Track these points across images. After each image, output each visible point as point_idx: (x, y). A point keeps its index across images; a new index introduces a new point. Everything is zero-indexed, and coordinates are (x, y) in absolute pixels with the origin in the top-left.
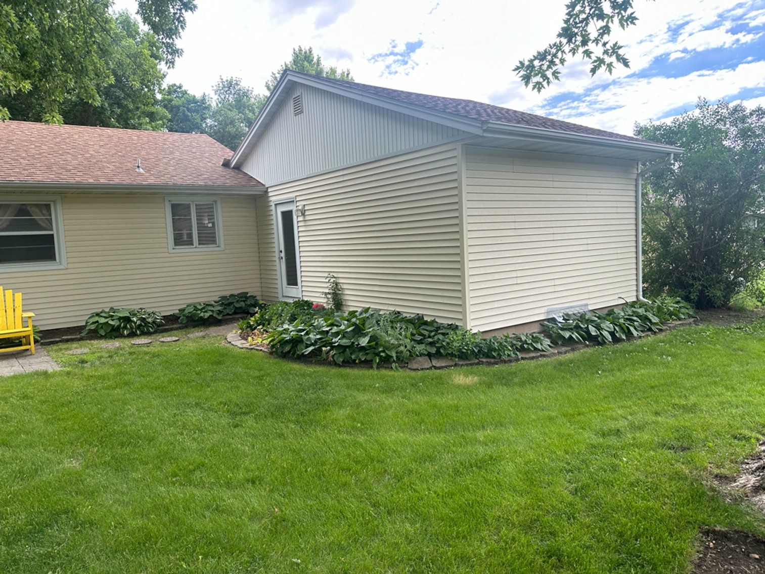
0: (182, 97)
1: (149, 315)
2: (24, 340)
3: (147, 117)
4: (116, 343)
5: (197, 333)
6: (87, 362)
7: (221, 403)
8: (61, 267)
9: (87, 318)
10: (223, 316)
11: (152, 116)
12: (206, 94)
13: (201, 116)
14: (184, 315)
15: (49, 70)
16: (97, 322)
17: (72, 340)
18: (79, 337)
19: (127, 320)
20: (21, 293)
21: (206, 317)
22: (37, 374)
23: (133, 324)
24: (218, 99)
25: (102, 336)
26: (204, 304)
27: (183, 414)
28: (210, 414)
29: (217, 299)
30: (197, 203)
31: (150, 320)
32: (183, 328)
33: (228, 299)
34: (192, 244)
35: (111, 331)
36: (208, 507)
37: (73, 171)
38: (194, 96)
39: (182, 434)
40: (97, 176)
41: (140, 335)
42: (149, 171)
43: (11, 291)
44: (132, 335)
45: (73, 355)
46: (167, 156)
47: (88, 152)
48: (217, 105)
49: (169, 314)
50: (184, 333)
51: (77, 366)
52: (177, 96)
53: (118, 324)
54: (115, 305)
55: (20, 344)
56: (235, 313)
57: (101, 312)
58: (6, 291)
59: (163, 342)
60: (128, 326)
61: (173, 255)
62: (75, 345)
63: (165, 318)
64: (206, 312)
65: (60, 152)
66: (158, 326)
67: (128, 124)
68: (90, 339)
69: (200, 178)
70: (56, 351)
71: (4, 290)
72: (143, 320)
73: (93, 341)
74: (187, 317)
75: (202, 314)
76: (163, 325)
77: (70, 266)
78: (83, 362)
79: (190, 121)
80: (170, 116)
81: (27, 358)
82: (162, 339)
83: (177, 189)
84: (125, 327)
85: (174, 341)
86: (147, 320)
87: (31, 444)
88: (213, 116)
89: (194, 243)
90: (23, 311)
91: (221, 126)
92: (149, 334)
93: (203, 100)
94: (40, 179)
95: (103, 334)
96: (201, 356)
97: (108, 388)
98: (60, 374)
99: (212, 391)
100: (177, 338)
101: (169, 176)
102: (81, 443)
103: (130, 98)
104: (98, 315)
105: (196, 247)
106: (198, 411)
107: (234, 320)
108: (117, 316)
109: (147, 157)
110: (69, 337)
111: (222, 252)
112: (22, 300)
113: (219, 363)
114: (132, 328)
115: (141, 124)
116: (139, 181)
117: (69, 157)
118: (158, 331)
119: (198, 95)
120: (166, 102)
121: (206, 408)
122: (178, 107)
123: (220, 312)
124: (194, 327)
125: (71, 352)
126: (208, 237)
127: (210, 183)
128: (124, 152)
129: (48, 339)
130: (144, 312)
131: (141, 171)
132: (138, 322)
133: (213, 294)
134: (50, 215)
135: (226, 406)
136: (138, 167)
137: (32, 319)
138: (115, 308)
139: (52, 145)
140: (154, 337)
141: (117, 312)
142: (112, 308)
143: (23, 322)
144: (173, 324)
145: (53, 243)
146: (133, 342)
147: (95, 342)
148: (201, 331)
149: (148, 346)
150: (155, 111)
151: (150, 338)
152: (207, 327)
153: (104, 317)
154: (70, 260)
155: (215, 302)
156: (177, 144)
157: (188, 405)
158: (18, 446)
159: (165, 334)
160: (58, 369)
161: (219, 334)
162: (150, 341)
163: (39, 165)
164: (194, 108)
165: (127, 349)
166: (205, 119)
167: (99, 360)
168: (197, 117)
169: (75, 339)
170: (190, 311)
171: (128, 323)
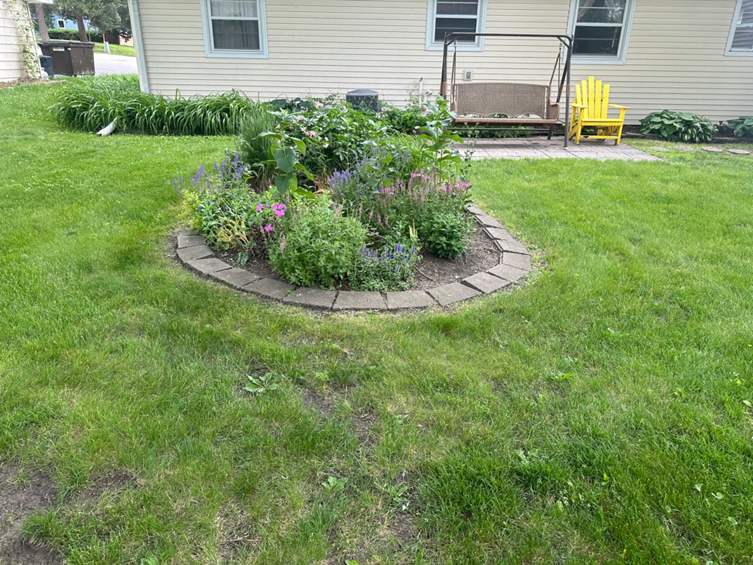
1: (710, 122)
4: (687, 147)
8: (621, 63)
16: (661, 122)
19: (690, 124)
20: (608, 86)
23: (694, 130)
31: (709, 128)
35: (673, 134)
43: (601, 82)
44: (692, 141)
53: (680, 127)
57: (664, 114)
58: (597, 82)
59: (733, 153)
60: (689, 131)
61: (727, 59)
68: (652, 139)
71: (595, 81)
72: (705, 127)
84: (686, 132)
90: (610, 102)
95: (665, 136)
100: (748, 152)
104: (661, 115)
108: (680, 119)
112: (610, 92)
114: (692, 133)
134: (624, 6)
142: (667, 110)
145: (619, 37)
146: (705, 149)
162: (721, 150)
169: (638, 136)
170: (749, 124)
171: (689, 128)
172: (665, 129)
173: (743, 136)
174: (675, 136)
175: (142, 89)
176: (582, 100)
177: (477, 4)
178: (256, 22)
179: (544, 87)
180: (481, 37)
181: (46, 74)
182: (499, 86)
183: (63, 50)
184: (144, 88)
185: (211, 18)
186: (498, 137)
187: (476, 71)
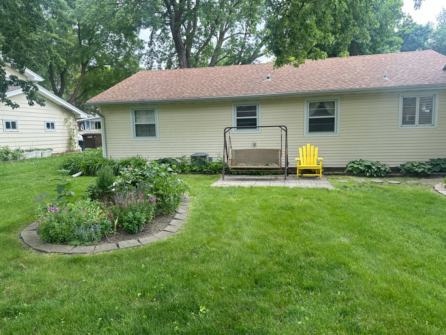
0: (412, 27)
1: (382, 166)
2: (316, 171)
3: (388, 44)
4: (362, 180)
5: (412, 181)
6: (347, 188)
7: (435, 229)
8: (337, 135)
9: (347, 163)
10: (432, 172)
11: (391, 44)
12: (430, 22)
13: (424, 38)
14: (404, 169)
15: (346, 27)
16: (353, 166)
17: (339, 174)
18: (342, 173)
19: (369, 167)
20: (317, 148)
21: (419, 172)
22: (323, 189)
23: (372, 170)
24: (439, 24)
25: (354, 174)
26: (419, 163)
27: (408, 230)
28: (427, 234)
29: (428, 160)
30: (421, 96)
31: (383, 169)
32: (403, 177)
33: (436, 161)
34: (414, 124)
35: (359, 173)
36: (430, 293)
37: (348, 83)
38: (421, 25)
39: (408, 242)
40: (361, 84)
41: (376, 177)
42: (391, 78)
43: (313, 146)
44: (371, 176)
45: (340, 182)
46: (403, 68)
47: (356, 71)
48: (437, 27)
49: (394, 167)
50: (404, 179)
51: (343, 189)
52: (408, 28)
53: (364, 169)
54: (363, 158)
55: (315, 173)
56: (440, 171)
57: (355, 161)
58: (311, 146)
59: (390, 183)
60: (370, 171)
61: (400, 130)
62: (340, 177)
63: (392, 168)
64: (420, 168)
65: (342, 72)
66: (387, 173)
67: (376, 51)
68: (348, 175)
69: (426, 79)
70: (331, 179)
71: (310, 145)
72: (378, 168)
73: (349, 177)
74: (406, 170)
75: (417, 169)
76: (390, 173)
77: (341, 135)
78: (345, 187)
79: (416, 42)
80: (402, 42)
81: (318, 180)
82: (389, 182)
83: (409, 88)
84: (368, 171)
85: (397, 184)
86: (381, 169)
87: (324, 224)
88: (433, 37)
89: (416, 123)
90: (318, 157)
91: (439, 42)
92: (381, 177)
93: (427, 27)
94: (332, 88)
95: (355, 174)
96: (417, 196)
97: (360, 204)
98: (335, 191)
99: (427, 220)
100: (399, 182)
101: (404, 80)
102: (349, 230)
103: (379, 34)
104: (353, 162)
105: (416, 126)
106: (418, 231)
107: (439, 176)
108: (364, 164)
109: (390, 70)
110: (338, 173)
111: (435, 129)
112: (318, 151)
113: (431, 203)
114: (371, 172)
115: (384, 50)
116: (385, 85)
117: (346, 75)
118: (387, 176)
119: (424, 24)
120: (401, 33)
121: (424, 230)
122: (408, 35)
123: (429, 169)
124: (410, 177)
125: (338, 181)
126: (426, 119)
127: (433, 83)
128: (376, 68)
129: (327, 172)
130: (380, 164)
131: (387, 79)
132: (376, 169)
133: (425, 157)
134: (334, 108)
135: (439, 233)
136: (385, 76)
137: (322, 161)
138: (363, 160)
139: (338, 69)
140: (384, 179)
141: (364, 162)
142: (361, 160)
143: (317, 162)
144: (396, 173)
145: (334, 123)
146: (372, 181)
147: (351, 177)
148: (415, 180)
149: (381, 184)
150: (393, 40)
151: (381, 179)
152: (419, 178)
153: (357, 164)
154: (341, 132)
155: (426, 162)
156: (410, 59)
157: (411, 225)
158: (318, 223)
159: (391, 178)
160: (334, 189)
161: (428, 184)
162: (382, 181)
163: (331, 80)
164: (419, 33)
165: (369, 184)
166: (427, 39)
167: (354, 188)
168: (421, 39)
169: (340, 174)
170: (408, 166)
171: (369, 169)
172: (355, 170)
173: (406, 173)
174: (361, 174)
175: (104, 156)
176: (303, 156)
177: (256, 112)
178: (155, 124)
179: (278, 150)
180: (259, 128)
181: (81, 148)
182: (255, 150)
183: (92, 137)
184: (104, 155)
185: (135, 124)
186: (261, 175)
187: (258, 142)
